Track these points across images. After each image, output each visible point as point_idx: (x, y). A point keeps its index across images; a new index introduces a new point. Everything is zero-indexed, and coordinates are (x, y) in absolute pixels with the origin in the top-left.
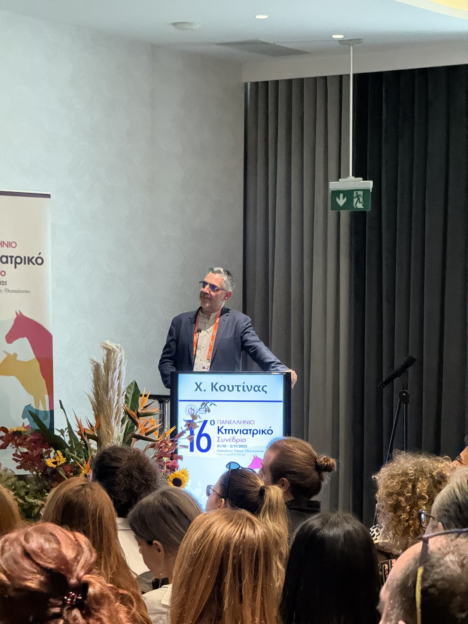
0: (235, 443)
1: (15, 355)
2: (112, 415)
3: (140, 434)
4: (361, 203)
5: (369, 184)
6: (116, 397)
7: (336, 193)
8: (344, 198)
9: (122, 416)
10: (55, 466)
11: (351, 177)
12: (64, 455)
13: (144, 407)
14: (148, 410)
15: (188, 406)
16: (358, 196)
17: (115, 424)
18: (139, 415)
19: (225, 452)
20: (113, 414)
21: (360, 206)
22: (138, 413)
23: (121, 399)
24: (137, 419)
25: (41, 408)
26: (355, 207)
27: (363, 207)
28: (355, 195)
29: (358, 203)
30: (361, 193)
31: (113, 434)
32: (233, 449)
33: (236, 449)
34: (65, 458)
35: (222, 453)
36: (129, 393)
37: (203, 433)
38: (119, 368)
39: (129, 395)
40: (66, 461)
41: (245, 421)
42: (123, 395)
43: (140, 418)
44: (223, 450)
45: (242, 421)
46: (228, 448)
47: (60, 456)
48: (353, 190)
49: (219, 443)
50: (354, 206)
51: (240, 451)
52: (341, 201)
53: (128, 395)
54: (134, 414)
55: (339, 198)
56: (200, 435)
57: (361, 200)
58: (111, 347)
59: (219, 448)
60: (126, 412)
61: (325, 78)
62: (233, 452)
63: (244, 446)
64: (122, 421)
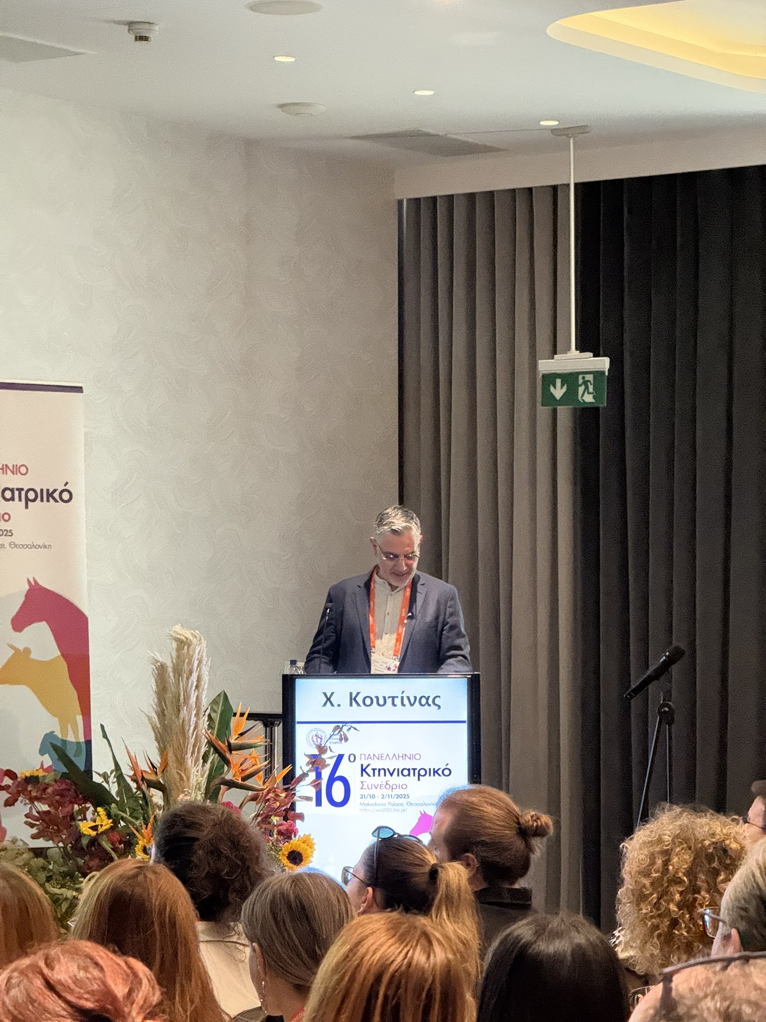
0: (389, 792)
1: (27, 651)
2: (187, 748)
3: (234, 779)
4: (591, 393)
5: (604, 363)
6: (193, 719)
7: (550, 379)
8: (562, 386)
9: (204, 749)
10: (94, 833)
11: (574, 352)
12: (109, 816)
13: (239, 735)
14: (245, 740)
15: (312, 731)
16: (585, 383)
17: (192, 762)
18: (231, 748)
19: (373, 807)
20: (189, 747)
21: (589, 399)
22: (229, 744)
23: (201, 721)
24: (228, 755)
25: (71, 738)
26: (582, 401)
27: (593, 401)
28: (581, 381)
29: (586, 392)
30: (590, 377)
31: (188, 779)
32: (387, 800)
33: (392, 801)
34: (111, 820)
35: (369, 807)
36: (215, 711)
37: (336, 776)
38: (197, 670)
39: (215, 714)
40: (112, 825)
41: (405, 755)
42: (204, 715)
43: (233, 752)
44: (370, 803)
45: (401, 755)
46: (378, 800)
47: (102, 817)
48: (578, 373)
49: (363, 792)
50: (580, 398)
51: (398, 805)
52: (558, 392)
53: (213, 715)
54: (223, 746)
55: (555, 387)
56: (332, 780)
57: (591, 389)
58: (183, 636)
59: (363, 800)
60: (210, 744)
61: (530, 190)
62: (387, 807)
63: (404, 796)
64: (203, 758)
